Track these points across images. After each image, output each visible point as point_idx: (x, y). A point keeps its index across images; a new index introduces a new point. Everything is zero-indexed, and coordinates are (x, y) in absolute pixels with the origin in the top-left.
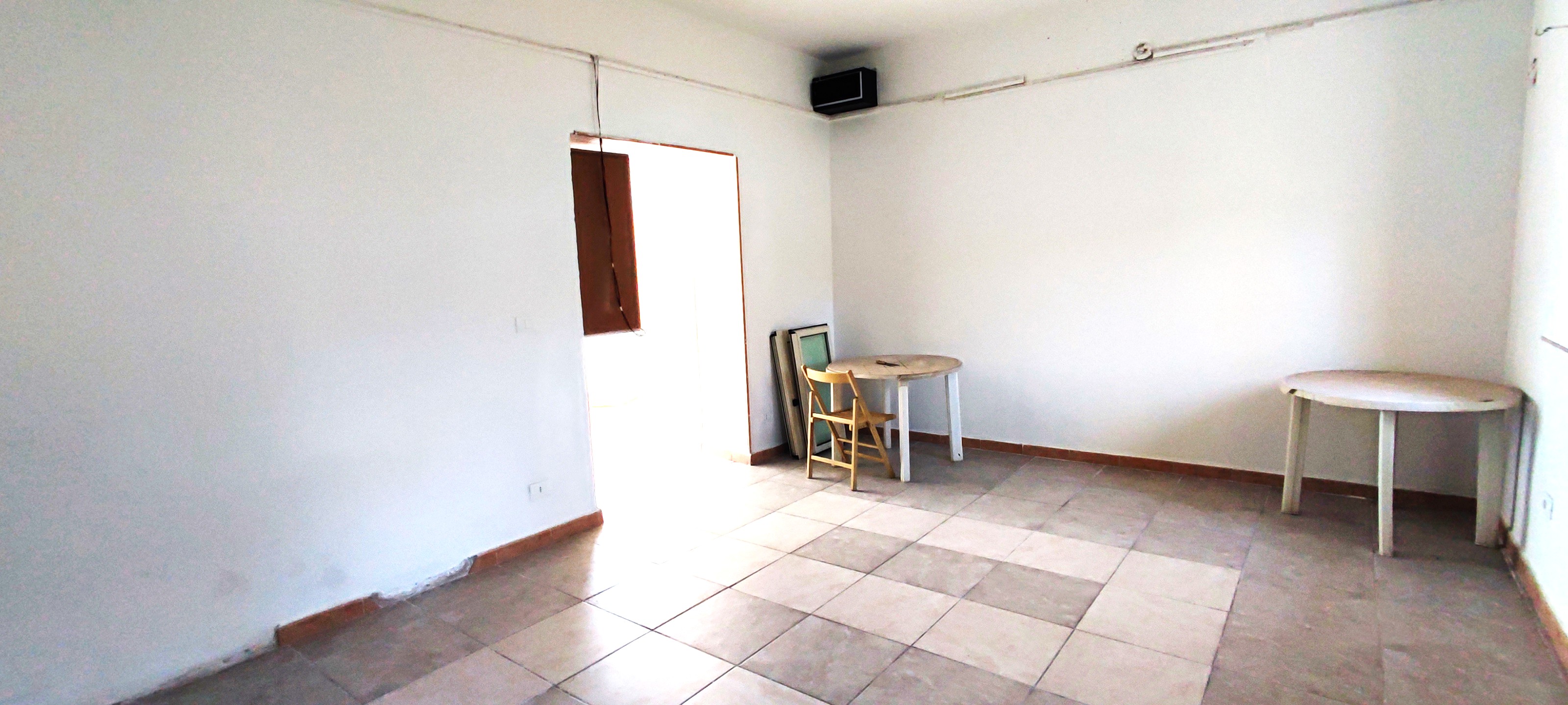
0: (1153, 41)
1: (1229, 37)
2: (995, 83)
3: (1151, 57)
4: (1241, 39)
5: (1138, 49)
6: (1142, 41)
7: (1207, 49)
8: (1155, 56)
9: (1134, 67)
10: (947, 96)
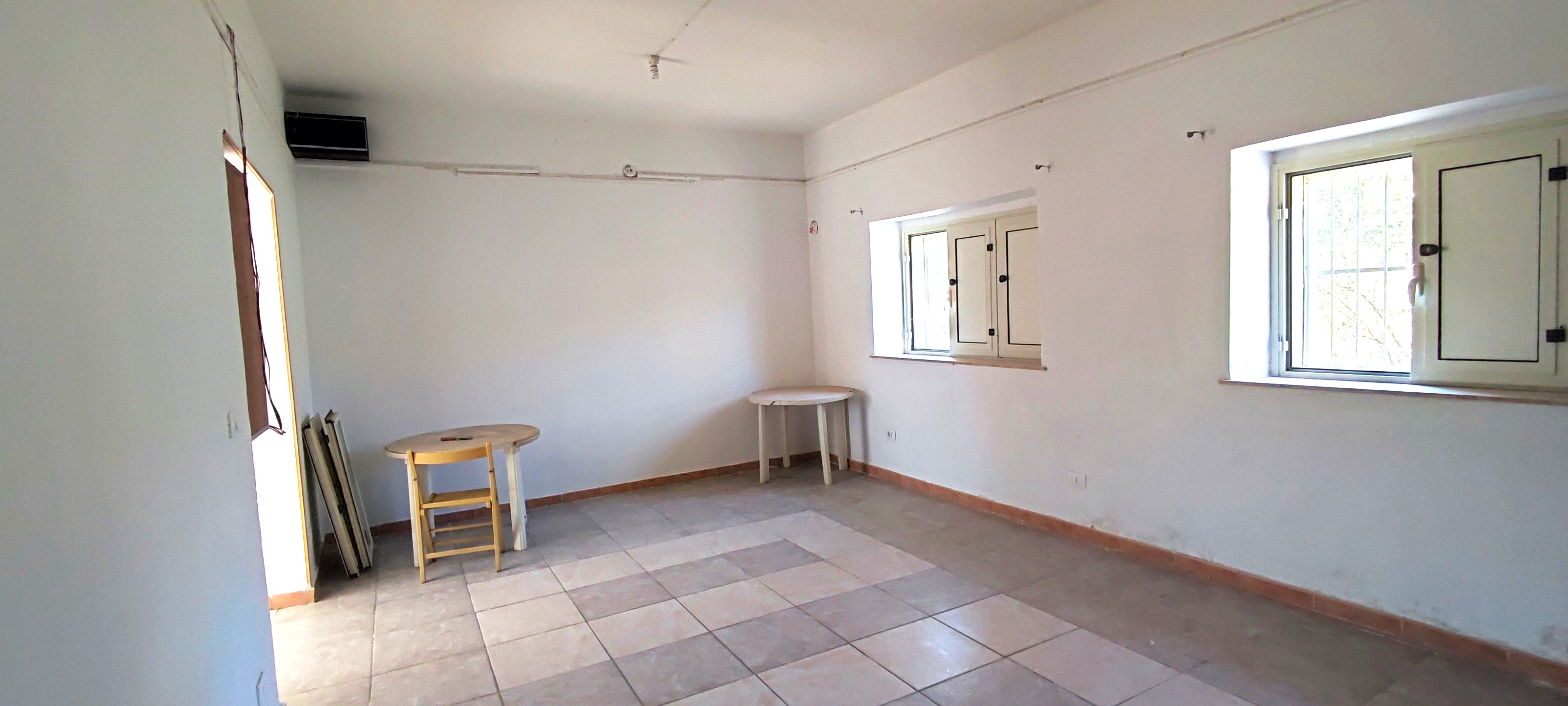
0: (638, 167)
1: (682, 175)
2: (512, 167)
3: (636, 176)
4: (688, 178)
5: (627, 169)
6: (629, 163)
7: (670, 180)
8: (639, 176)
9: (624, 181)
10: (460, 169)
